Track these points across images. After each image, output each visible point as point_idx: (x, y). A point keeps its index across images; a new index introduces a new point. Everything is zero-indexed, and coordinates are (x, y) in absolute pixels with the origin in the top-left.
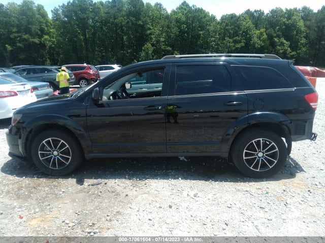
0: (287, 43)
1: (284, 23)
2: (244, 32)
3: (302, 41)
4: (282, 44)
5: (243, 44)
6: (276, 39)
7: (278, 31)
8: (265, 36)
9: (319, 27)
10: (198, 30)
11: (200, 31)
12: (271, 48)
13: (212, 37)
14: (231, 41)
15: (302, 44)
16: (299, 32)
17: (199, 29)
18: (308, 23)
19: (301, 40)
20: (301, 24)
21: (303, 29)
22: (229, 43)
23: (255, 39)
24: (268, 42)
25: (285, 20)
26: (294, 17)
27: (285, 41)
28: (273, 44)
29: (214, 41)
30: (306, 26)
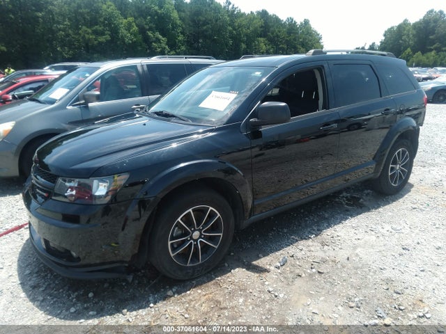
0: (164, 39)
1: (157, 13)
2: (105, 19)
3: (180, 38)
4: (158, 40)
5: (108, 38)
6: (150, 34)
7: (151, 22)
8: (135, 28)
9: (193, 21)
10: (32, 10)
11: (37, 11)
12: (144, 45)
13: (59, 23)
14: (90, 31)
15: (180, 41)
16: (175, 26)
17: (34, 8)
18: (183, 14)
19: (178, 36)
20: (175, 15)
21: (179, 22)
22: (88, 34)
23: (123, 31)
24: (140, 37)
25: (156, 8)
26: (167, 6)
27: (160, 37)
28: (147, 40)
29: (64, 30)
30: (180, 18)
